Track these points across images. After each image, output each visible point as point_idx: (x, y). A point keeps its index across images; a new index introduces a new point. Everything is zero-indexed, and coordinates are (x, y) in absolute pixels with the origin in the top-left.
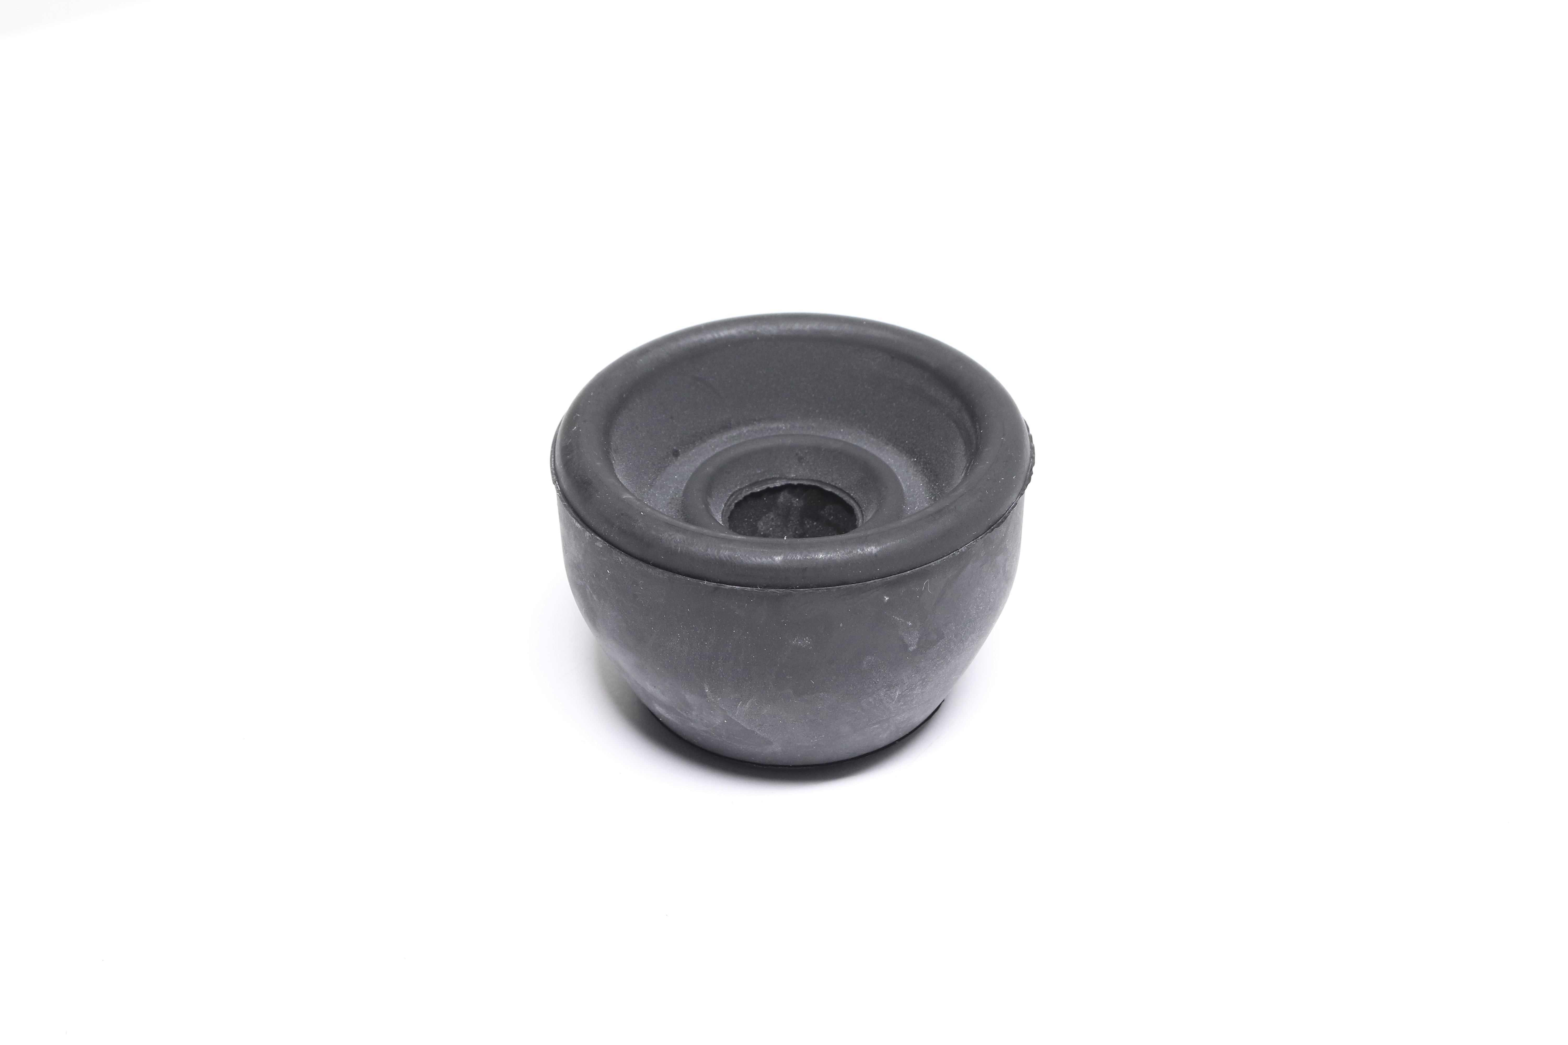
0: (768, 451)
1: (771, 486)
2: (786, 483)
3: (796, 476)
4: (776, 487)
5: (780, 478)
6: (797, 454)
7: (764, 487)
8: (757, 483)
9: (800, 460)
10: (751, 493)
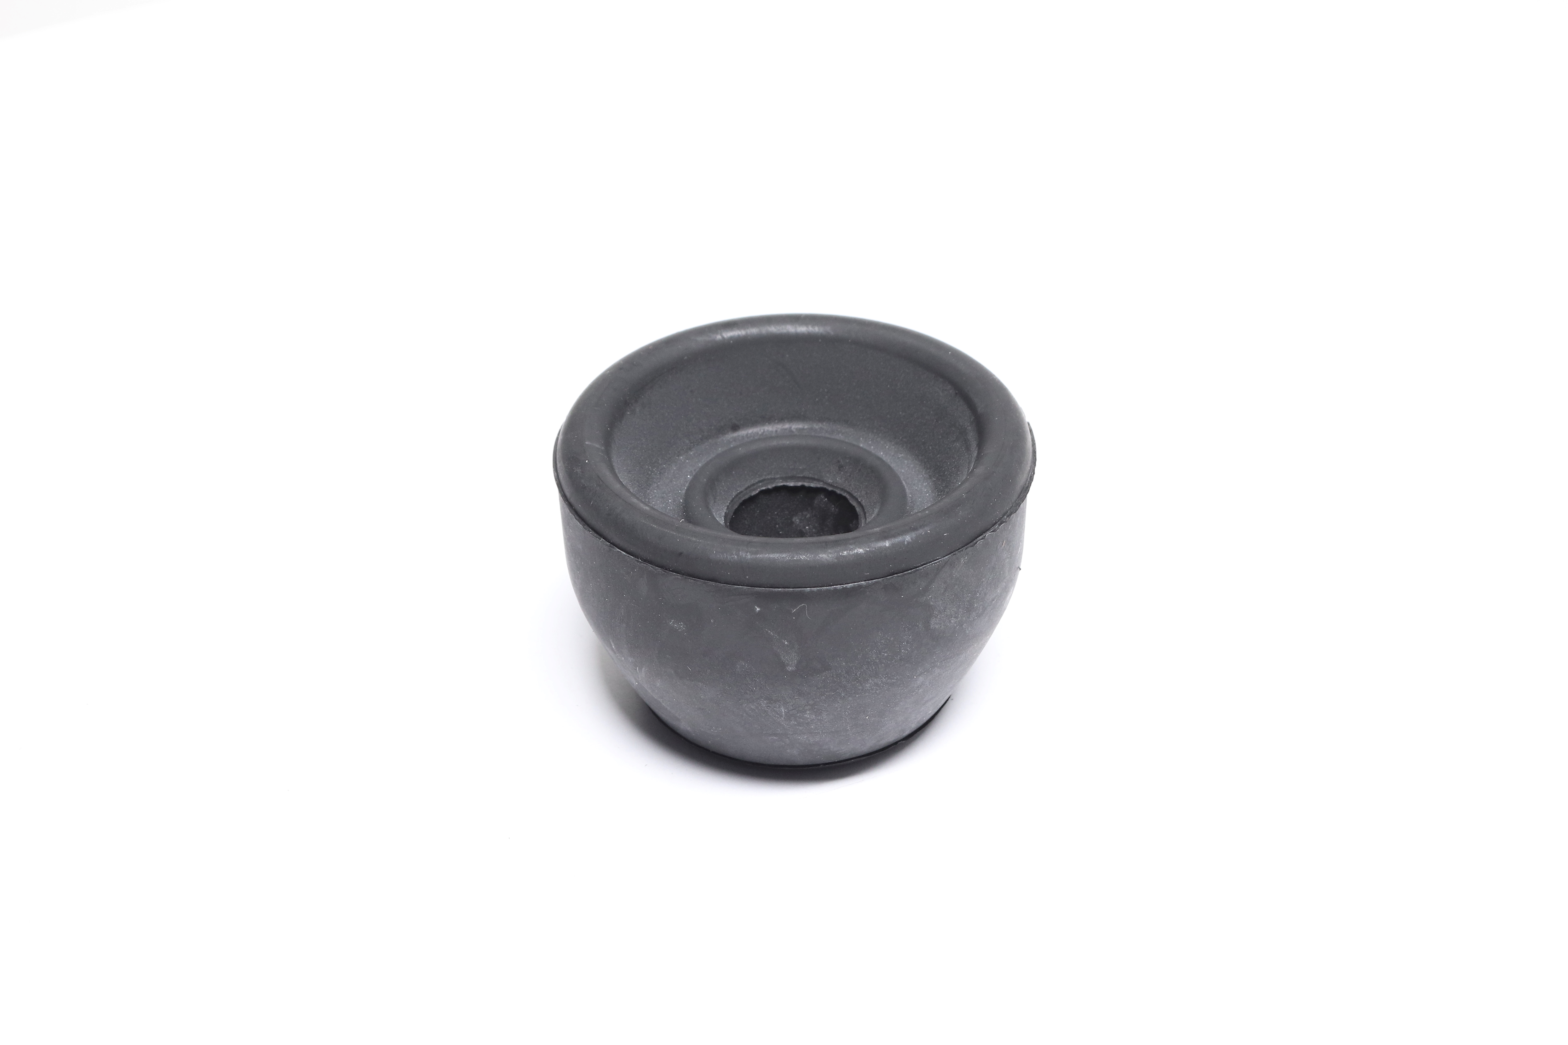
0: (814, 450)
1: (806, 484)
2: (822, 486)
3: (833, 482)
4: (811, 487)
5: (818, 480)
6: (839, 462)
7: (799, 484)
8: (792, 478)
9: (841, 467)
10: (784, 485)
